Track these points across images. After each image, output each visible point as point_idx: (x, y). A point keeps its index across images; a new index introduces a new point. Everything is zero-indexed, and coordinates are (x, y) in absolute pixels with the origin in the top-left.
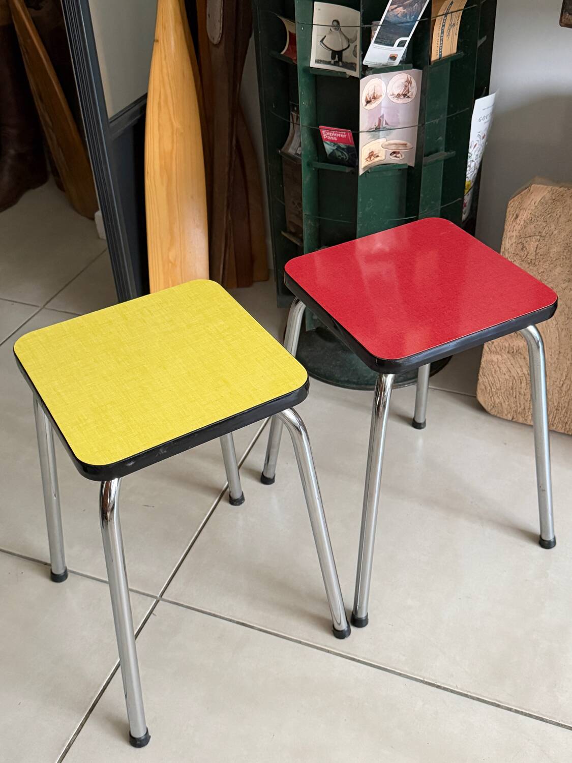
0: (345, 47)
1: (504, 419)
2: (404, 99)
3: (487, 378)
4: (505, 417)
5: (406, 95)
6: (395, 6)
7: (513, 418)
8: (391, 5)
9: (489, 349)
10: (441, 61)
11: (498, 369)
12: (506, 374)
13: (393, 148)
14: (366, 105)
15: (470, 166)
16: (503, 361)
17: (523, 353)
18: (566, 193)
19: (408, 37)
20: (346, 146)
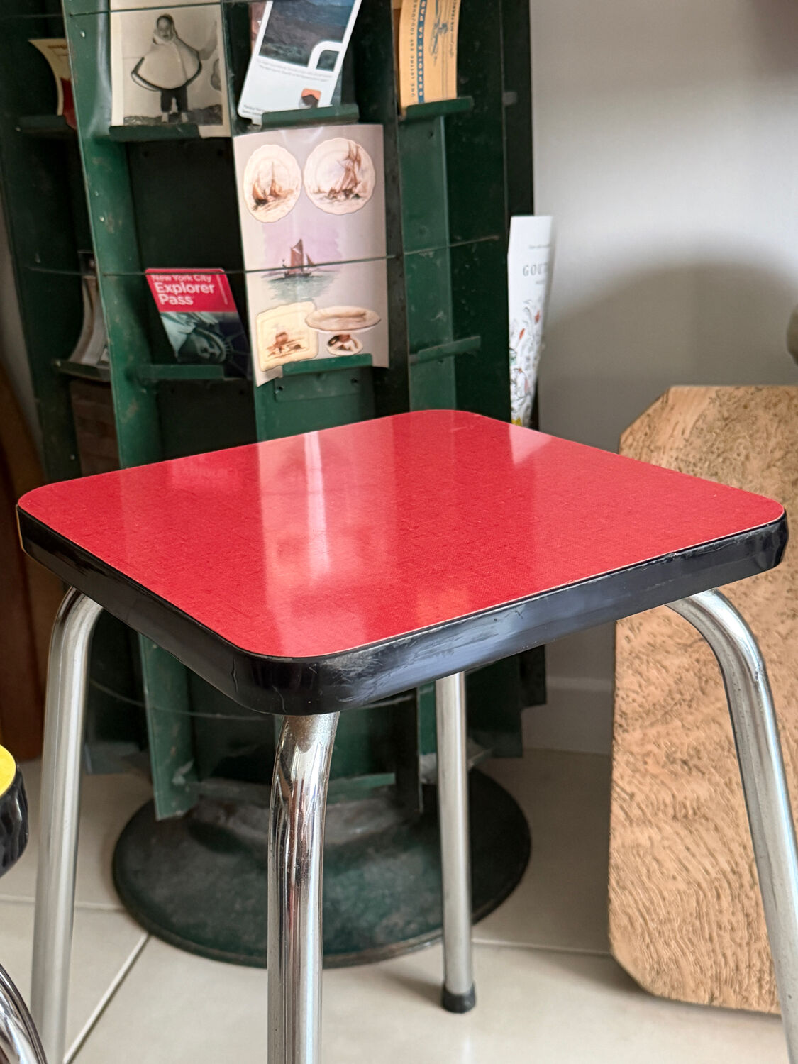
0: (190, 75)
1: (689, 1005)
2: (348, 201)
3: (632, 895)
4: (692, 999)
5: (350, 191)
7: (712, 998)
9: (626, 813)
10: (424, 114)
11: (655, 865)
12: (679, 878)
13: (334, 328)
14: (256, 208)
15: (515, 383)
16: (666, 843)
17: (710, 815)
18: (752, 399)
19: (340, 39)
20: (217, 317)
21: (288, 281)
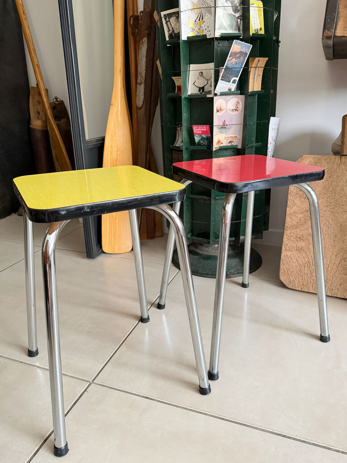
0: (205, 84)
2: (236, 112)
3: (285, 266)
4: (297, 289)
5: (236, 110)
6: (231, 58)
7: (301, 289)
8: (230, 57)
9: (285, 248)
10: (253, 94)
11: (291, 260)
12: (296, 263)
13: (230, 139)
14: (217, 112)
16: (294, 255)
17: (304, 250)
18: (322, 158)
19: (237, 77)
20: (206, 136)
21: (221, 129)
